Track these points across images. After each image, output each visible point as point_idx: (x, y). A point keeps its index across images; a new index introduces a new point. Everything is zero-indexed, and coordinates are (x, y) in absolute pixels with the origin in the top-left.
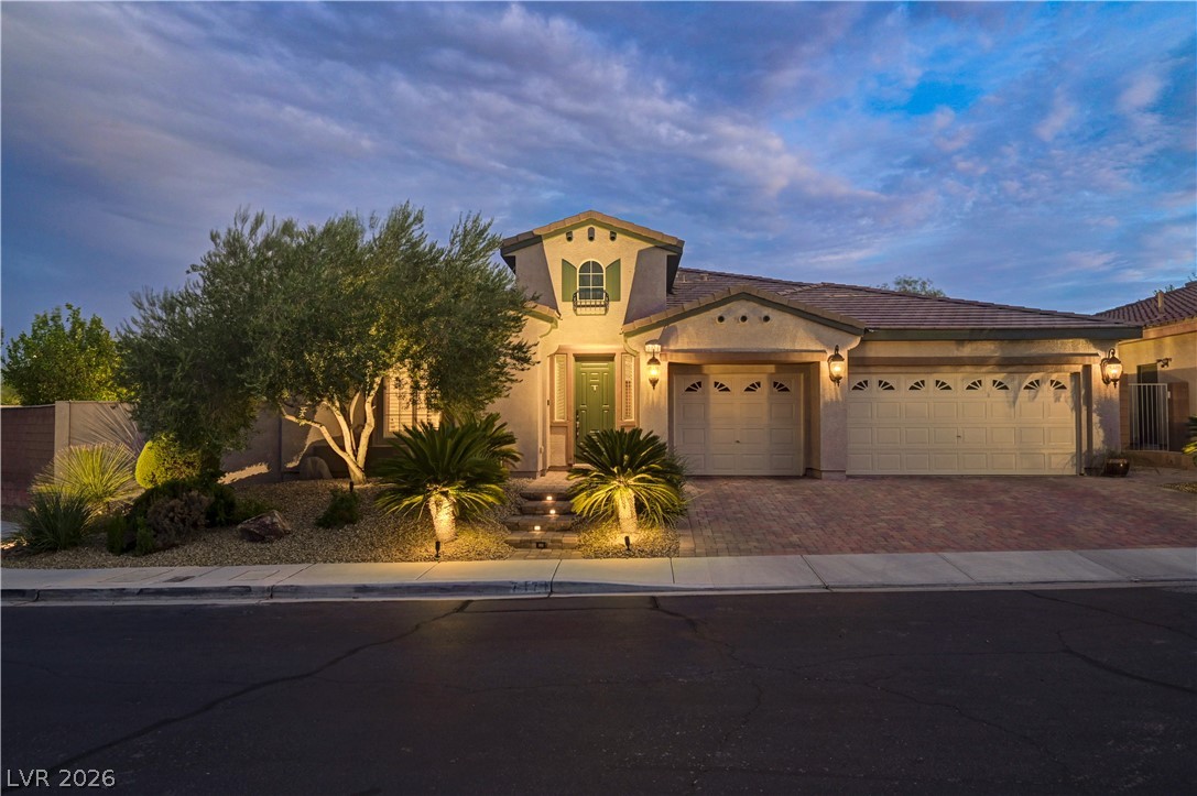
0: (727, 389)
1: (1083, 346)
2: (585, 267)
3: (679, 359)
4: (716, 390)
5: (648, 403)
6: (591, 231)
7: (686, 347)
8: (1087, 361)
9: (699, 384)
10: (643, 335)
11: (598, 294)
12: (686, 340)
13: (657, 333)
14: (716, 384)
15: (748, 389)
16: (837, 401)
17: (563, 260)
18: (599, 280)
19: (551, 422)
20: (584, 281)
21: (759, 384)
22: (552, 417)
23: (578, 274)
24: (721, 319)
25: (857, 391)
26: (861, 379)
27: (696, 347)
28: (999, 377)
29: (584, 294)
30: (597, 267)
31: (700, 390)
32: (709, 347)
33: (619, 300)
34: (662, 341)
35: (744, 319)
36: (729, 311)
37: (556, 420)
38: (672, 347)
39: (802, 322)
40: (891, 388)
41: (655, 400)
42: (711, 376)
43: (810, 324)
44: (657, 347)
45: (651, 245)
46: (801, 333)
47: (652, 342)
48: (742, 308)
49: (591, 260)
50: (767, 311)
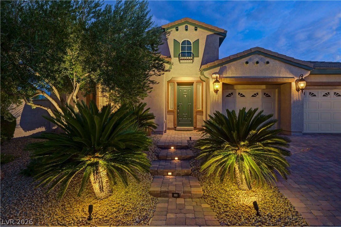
0: (244, 96)
2: (184, 42)
3: (227, 81)
4: (239, 96)
5: (213, 101)
6: (186, 27)
7: (230, 76)
9: (232, 94)
10: (211, 70)
11: (189, 54)
12: (230, 72)
13: (217, 69)
14: (239, 93)
15: (253, 96)
16: (299, 100)
17: (174, 39)
18: (190, 48)
19: (168, 110)
20: (183, 48)
21: (257, 94)
22: (168, 108)
23: (181, 46)
24: (247, 63)
27: (235, 76)
29: (183, 54)
30: (189, 43)
31: (232, 96)
32: (240, 76)
33: (199, 57)
34: (220, 73)
35: (257, 63)
36: (250, 59)
37: (170, 109)
38: (224, 76)
39: (283, 64)
40: (315, 96)
41: (216, 100)
42: (237, 90)
43: (287, 65)
44: (218, 75)
45: (212, 33)
46: (283, 70)
47: (215, 73)
48: (256, 58)
49: (186, 39)
50: (267, 59)
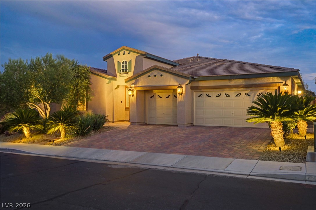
0: (161, 98)
1: (276, 79)
2: (123, 63)
4: (158, 98)
5: (131, 102)
6: (124, 52)
7: (141, 85)
8: (278, 85)
9: (154, 96)
10: (130, 82)
11: (126, 70)
12: (141, 83)
13: (133, 81)
14: (158, 96)
15: (167, 97)
16: (182, 101)
17: (118, 61)
18: (126, 66)
19: (125, 107)
20: (123, 66)
21: (170, 95)
23: (121, 65)
24: (149, 76)
25: (199, 97)
26: (200, 93)
27: (143, 85)
28: (247, 92)
29: (123, 70)
30: (126, 62)
31: (154, 98)
32: (146, 85)
33: (131, 72)
34: (135, 84)
35: (155, 76)
36: (152, 74)
37: (127, 107)
38: (137, 85)
39: (172, 76)
40: (210, 96)
41: (133, 101)
42: (157, 94)
43: (175, 76)
44: (133, 86)
45: (139, 55)
46: (172, 80)
47: (132, 84)
48: (155, 72)
49: (125, 60)
50: (162, 73)
